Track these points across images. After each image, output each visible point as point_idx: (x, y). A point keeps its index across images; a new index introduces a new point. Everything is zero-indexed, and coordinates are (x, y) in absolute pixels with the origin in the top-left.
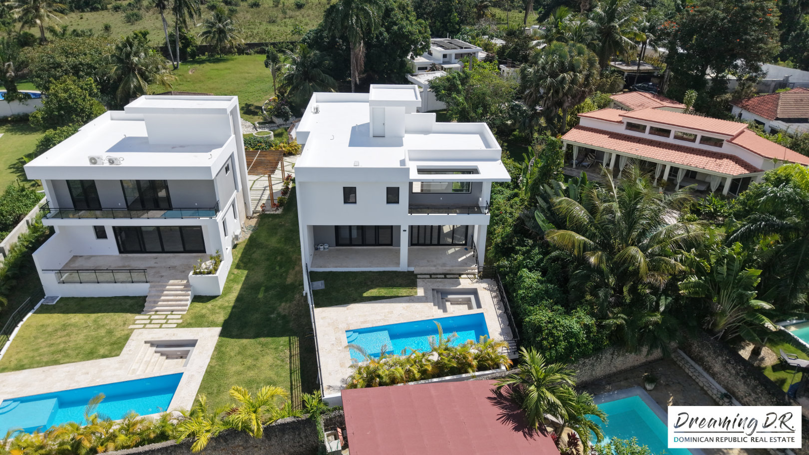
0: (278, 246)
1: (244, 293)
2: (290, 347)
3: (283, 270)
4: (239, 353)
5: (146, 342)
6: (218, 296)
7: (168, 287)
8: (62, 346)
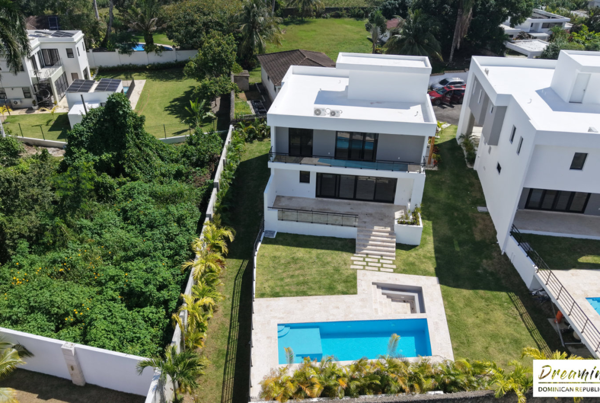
0: (449, 201)
1: (440, 245)
2: (515, 305)
3: (465, 226)
4: (466, 305)
5: (373, 284)
6: (417, 246)
7: (374, 233)
8: (301, 278)
